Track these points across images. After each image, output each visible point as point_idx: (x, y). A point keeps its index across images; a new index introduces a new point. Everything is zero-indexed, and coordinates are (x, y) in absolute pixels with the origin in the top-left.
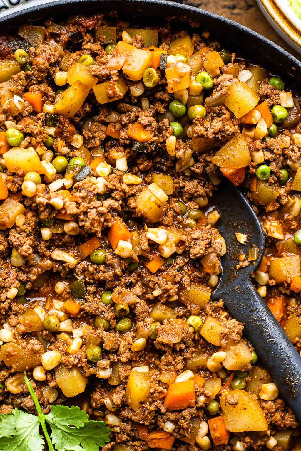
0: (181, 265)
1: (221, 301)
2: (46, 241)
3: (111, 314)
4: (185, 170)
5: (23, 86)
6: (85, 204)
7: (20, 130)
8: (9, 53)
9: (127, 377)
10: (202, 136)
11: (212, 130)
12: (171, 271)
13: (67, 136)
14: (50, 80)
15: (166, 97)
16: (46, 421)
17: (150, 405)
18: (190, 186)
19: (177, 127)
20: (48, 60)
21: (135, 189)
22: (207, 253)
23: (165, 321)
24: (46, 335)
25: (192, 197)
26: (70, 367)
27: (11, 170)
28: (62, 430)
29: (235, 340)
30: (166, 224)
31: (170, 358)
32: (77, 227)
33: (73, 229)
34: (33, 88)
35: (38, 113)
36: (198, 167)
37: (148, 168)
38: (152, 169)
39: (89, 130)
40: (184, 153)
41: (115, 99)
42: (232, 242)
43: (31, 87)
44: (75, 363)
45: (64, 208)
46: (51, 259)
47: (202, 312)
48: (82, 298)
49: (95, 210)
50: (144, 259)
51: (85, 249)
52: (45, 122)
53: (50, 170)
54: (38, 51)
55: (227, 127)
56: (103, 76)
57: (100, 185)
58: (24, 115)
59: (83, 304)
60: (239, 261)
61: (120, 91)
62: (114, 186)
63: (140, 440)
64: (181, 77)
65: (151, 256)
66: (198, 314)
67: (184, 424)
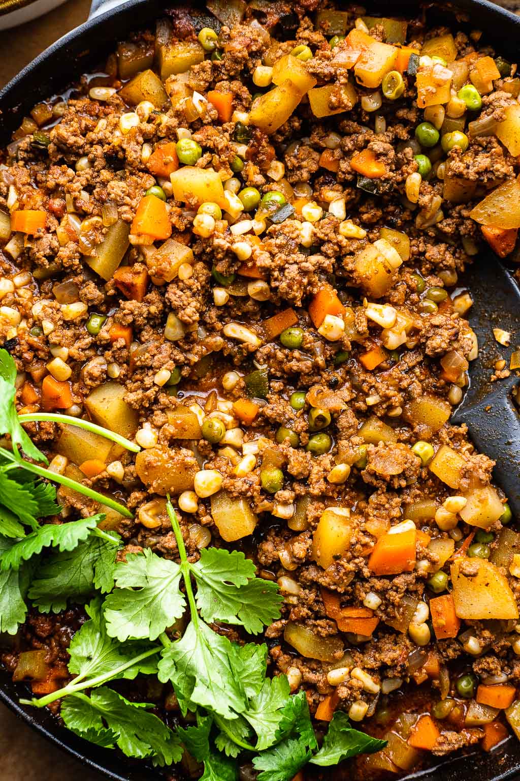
0: (411, 364)
1: (464, 425)
2: (219, 308)
3: (303, 424)
4: (429, 227)
5: (206, 81)
6: (284, 257)
7: (198, 142)
8: (190, 33)
9: (317, 519)
10: (459, 176)
11: (475, 169)
12: (395, 372)
13: (262, 161)
14: (246, 77)
15: (412, 117)
16: (191, 572)
17: (348, 562)
18: (434, 252)
19: (423, 162)
20: (248, 46)
21: (355, 245)
22: (451, 349)
23: (381, 443)
24: (204, 447)
25: (435, 269)
26: (235, 494)
27: (179, 198)
28: (214, 590)
29: (481, 480)
30: (395, 301)
31: (383, 499)
32: (266, 289)
33: (261, 292)
34: (221, 86)
35: (225, 123)
36: (449, 225)
37: (375, 220)
38: (381, 222)
39: (295, 157)
40: (431, 200)
41: (340, 111)
42: (487, 341)
43: (218, 84)
44: (243, 489)
45: (251, 259)
46: (223, 335)
47: (435, 438)
48: (262, 397)
49: (296, 266)
50: (359, 348)
51: (274, 325)
52: (234, 137)
53: (235, 205)
54: (234, 33)
55: (497, 166)
56: (325, 76)
57: (305, 232)
58: (205, 122)
59: (262, 407)
60: (495, 370)
61: (347, 99)
62: (327, 235)
63: (327, 618)
64: (439, 86)
65: (368, 344)
66: (430, 441)
67: (395, 597)
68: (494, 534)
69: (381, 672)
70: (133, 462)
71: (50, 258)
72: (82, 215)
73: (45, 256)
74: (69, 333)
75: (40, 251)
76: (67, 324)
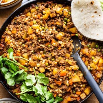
0: (65, 49)
1: (72, 57)
2: (39, 42)
5: (37, 13)
6: (47, 35)
9: (53, 69)
10: (69, 25)
12: (63, 50)
13: (44, 23)
14: (42, 13)
15: (64, 17)
16: (37, 77)
17: (57, 75)
18: (67, 35)
19: (65, 23)
20: (42, 9)
21: (57, 34)
22: (70, 47)
23: (61, 59)
27: (34, 28)
28: (40, 79)
29: (74, 63)
30: (62, 41)
33: (45, 40)
35: (39, 19)
38: (60, 31)
39: (49, 23)
40: (66, 28)
42: (75, 46)
44: (43, 66)
45: (43, 36)
49: (49, 36)
50: (58, 47)
51: (47, 44)
52: (41, 20)
53: (41, 29)
54: (40, 7)
56: (52, 12)
57: (50, 32)
58: (37, 18)
60: (76, 50)
61: (55, 15)
62: (53, 32)
63: (55, 83)
66: (68, 59)
67: (64, 79)
68: (77, 71)
69: (63, 90)
70: (28, 63)
71: (17, 37)
72: (21, 31)
74: (20, 46)
75: (16, 36)
76: (19, 45)
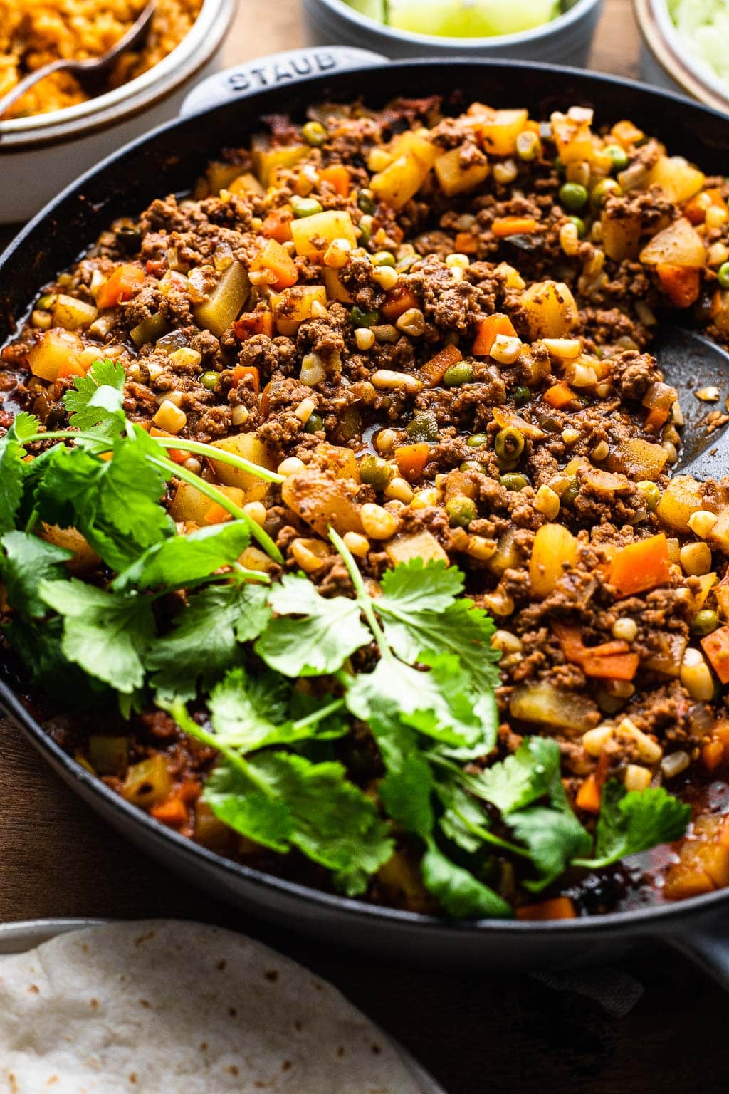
2: (363, 353)
3: (490, 456)
4: (594, 291)
7: (318, 201)
8: (291, 136)
9: (530, 544)
10: (622, 211)
11: (637, 202)
15: (553, 181)
16: (373, 606)
19: (575, 223)
24: (367, 490)
28: (408, 625)
31: (609, 528)
32: (420, 316)
33: (414, 321)
34: (336, 167)
43: (332, 165)
45: (398, 285)
46: (372, 382)
48: (432, 440)
55: (660, 198)
63: (566, 661)
65: (552, 379)
67: (656, 616)
69: (659, 731)
71: (153, 307)
73: (146, 305)
74: (181, 380)
75: (141, 301)
76: (177, 371)
